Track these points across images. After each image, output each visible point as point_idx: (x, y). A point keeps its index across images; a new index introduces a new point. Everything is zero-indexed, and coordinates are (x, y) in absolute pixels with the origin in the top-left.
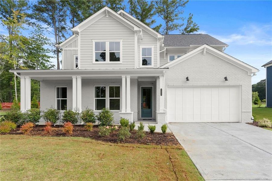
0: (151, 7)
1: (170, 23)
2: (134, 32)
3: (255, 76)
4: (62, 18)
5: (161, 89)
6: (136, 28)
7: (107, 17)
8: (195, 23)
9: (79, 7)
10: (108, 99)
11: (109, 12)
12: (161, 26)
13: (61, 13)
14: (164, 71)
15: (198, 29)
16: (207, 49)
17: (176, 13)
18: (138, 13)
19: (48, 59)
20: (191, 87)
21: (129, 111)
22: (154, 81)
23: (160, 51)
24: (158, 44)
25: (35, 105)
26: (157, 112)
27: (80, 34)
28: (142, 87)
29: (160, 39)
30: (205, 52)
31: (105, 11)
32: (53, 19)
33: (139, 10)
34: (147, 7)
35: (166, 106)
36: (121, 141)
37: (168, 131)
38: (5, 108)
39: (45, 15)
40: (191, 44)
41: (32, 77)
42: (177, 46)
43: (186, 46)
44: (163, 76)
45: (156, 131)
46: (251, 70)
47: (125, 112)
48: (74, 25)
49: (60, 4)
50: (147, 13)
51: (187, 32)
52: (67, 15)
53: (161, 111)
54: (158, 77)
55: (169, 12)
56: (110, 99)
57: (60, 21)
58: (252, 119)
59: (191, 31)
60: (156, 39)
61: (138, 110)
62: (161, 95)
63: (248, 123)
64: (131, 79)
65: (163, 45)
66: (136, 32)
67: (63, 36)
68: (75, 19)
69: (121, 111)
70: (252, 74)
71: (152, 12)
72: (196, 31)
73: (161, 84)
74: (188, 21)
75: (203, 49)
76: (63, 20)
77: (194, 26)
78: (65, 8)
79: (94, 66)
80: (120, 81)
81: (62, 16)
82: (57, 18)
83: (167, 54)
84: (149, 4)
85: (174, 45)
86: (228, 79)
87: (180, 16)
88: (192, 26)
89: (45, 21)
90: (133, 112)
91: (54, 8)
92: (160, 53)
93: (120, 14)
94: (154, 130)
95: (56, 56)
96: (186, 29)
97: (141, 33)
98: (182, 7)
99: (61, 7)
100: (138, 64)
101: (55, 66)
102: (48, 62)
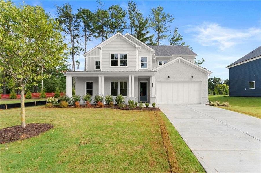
0: (147, 21)
1: (161, 34)
2: (136, 48)
3: (210, 76)
4: (76, 28)
5: (153, 84)
6: (137, 46)
7: (119, 38)
8: (180, 34)
9: (90, 20)
10: (119, 89)
11: (120, 35)
12: (153, 36)
13: (76, 24)
14: (154, 73)
15: (182, 39)
16: (181, 59)
17: (165, 27)
18: (136, 25)
19: (67, 60)
20: (171, 82)
21: (133, 96)
22: (148, 79)
23: (153, 58)
24: (151, 55)
25: (58, 95)
26: (150, 97)
27: (101, 49)
28: (141, 82)
29: (152, 52)
30: (179, 61)
31: (118, 35)
32: (70, 28)
33: (137, 23)
34: (143, 21)
35: (155, 94)
36: (132, 109)
37: (156, 106)
38: (34, 97)
39: (63, 26)
40: (173, 54)
41: (73, 76)
42: (164, 55)
43: (169, 55)
44: (154, 75)
45: (148, 107)
46: (207, 72)
47: (131, 97)
48: (86, 33)
49: (75, 17)
50: (143, 27)
51: (174, 41)
52: (80, 26)
53: (152, 97)
54: (151, 76)
55: (160, 26)
56: (121, 90)
57: (74, 30)
58: (208, 102)
59: (177, 40)
60: (150, 52)
61: (138, 96)
62: (153, 87)
63: (206, 104)
64: (134, 77)
65: (154, 55)
66: (137, 48)
67: (77, 42)
68: (87, 29)
69: (128, 97)
70: (208, 75)
71: (147, 26)
72: (180, 40)
73: (153, 81)
74: (174, 33)
75: (179, 59)
76: (77, 29)
77: (179, 36)
78: (79, 20)
79: (110, 69)
80: (127, 78)
81: (76, 26)
82: (72, 28)
83: (157, 60)
84: (145, 19)
85: (162, 55)
86: (193, 77)
87: (168, 29)
88: (177, 36)
89: (64, 30)
90: (135, 97)
91: (71, 20)
92: (152, 60)
93: (127, 36)
94: (148, 106)
95: (72, 57)
96: (172, 39)
97: (140, 49)
98: (170, 23)
99: (75, 19)
100: (138, 67)
101: (70, 65)
102: (66, 62)
